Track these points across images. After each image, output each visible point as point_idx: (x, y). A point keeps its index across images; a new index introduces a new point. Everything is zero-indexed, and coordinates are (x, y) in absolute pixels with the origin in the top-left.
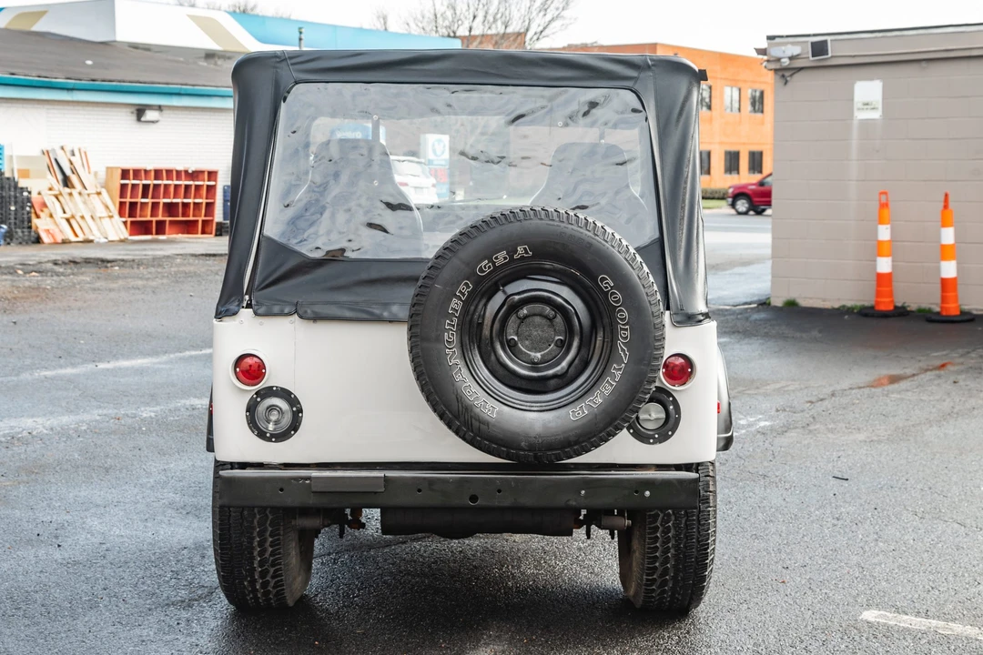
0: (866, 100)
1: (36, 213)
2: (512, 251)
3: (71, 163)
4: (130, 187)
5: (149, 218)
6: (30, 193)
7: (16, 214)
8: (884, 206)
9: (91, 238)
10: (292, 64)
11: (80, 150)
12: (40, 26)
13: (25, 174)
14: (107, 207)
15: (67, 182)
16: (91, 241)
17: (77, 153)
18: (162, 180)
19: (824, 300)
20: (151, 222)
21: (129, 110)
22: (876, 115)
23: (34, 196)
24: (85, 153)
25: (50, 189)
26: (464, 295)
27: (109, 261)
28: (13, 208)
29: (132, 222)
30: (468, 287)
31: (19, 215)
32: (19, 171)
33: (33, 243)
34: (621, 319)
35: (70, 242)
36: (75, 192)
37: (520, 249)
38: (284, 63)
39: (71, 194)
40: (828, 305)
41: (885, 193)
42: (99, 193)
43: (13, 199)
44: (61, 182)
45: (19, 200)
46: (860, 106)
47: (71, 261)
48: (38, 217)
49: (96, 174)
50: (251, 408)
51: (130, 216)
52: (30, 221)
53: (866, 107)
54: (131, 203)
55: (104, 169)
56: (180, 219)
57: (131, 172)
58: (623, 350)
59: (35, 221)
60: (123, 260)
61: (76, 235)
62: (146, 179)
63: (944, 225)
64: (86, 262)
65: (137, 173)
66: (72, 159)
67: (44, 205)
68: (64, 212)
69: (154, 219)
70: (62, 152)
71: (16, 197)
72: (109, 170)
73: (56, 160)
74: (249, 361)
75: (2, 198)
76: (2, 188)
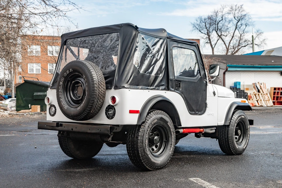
3: (260, 86)
4: (276, 92)
6: (247, 94)
9: (262, 105)
11: (263, 83)
12: (272, 54)
13: (247, 89)
14: (269, 97)
15: (259, 91)
16: (263, 106)
17: (262, 84)
21: (278, 72)
23: (249, 94)
24: (265, 84)
25: (254, 93)
26: (62, 81)
29: (277, 102)
32: (246, 88)
35: (257, 106)
36: (260, 94)
37: (70, 70)
39: (259, 94)
42: (267, 94)
43: (243, 95)
44: (257, 91)
48: (250, 100)
49: (268, 89)
51: (276, 100)
54: (277, 97)
55: (270, 88)
57: (277, 89)
61: (259, 104)
65: (279, 89)
66: (261, 85)
67: (251, 97)
68: (256, 99)
70: (258, 84)
72: (271, 88)
73: (256, 86)
75: (240, 95)
76: (240, 93)
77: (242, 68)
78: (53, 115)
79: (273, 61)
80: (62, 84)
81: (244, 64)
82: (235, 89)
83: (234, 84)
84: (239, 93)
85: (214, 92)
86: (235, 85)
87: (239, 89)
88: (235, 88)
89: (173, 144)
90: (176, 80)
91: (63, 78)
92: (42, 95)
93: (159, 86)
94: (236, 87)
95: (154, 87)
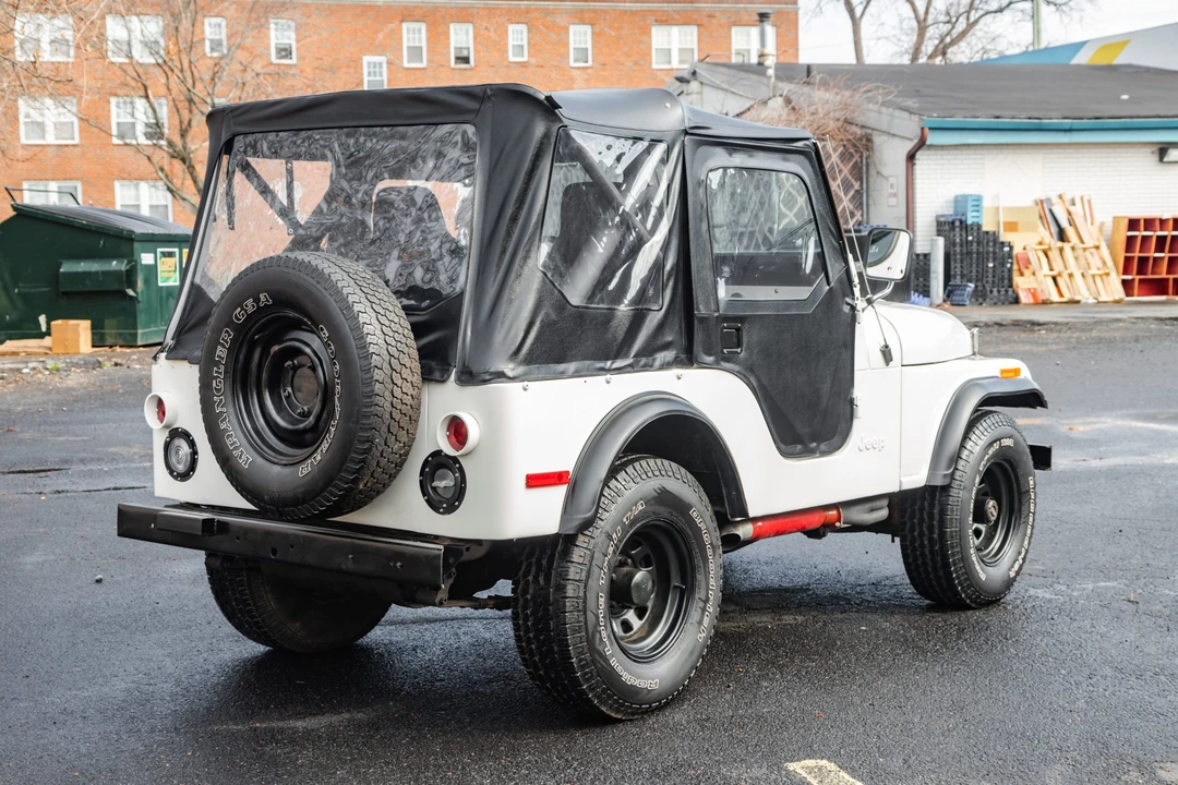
1: (1020, 270)
2: (257, 300)
3: (1069, 213)
4: (1139, 240)
5: (1164, 276)
6: (1011, 248)
7: (994, 272)
9: (1077, 298)
11: (1082, 199)
12: (1121, 59)
13: (1012, 227)
14: (1104, 263)
15: (1062, 236)
16: (1078, 302)
17: (1078, 202)
20: (1167, 280)
21: (1148, 150)
23: (1017, 250)
24: (1089, 202)
25: (1040, 243)
26: (226, 342)
28: (991, 265)
29: (1140, 280)
30: (230, 335)
31: (998, 271)
32: (1005, 223)
33: (1011, 303)
35: (1052, 303)
36: (1067, 247)
37: (262, 297)
39: (1061, 250)
42: (1097, 248)
43: (991, 255)
44: (1055, 236)
45: (999, 255)
48: (1022, 274)
49: (1100, 226)
51: (1138, 274)
52: (1010, 280)
54: (1140, 258)
55: (1111, 219)
57: (1142, 223)
59: (1017, 279)
61: (1061, 295)
62: (1161, 230)
65: (1149, 223)
66: (1072, 209)
67: (1028, 262)
68: (1051, 270)
69: (1171, 277)
70: (1059, 200)
71: (994, 253)
72: (1116, 219)
73: (1051, 210)
75: (978, 253)
76: (978, 244)
77: (987, 132)
78: (184, 476)
79: (1125, 97)
80: (224, 355)
81: (997, 114)
82: (957, 229)
83: (952, 205)
84: (975, 244)
85: (887, 347)
86: (955, 207)
87: (975, 228)
88: (957, 224)
89: (712, 598)
90: (726, 319)
91: (227, 332)
92: (97, 273)
93: (650, 350)
94: (964, 219)
95: (630, 361)
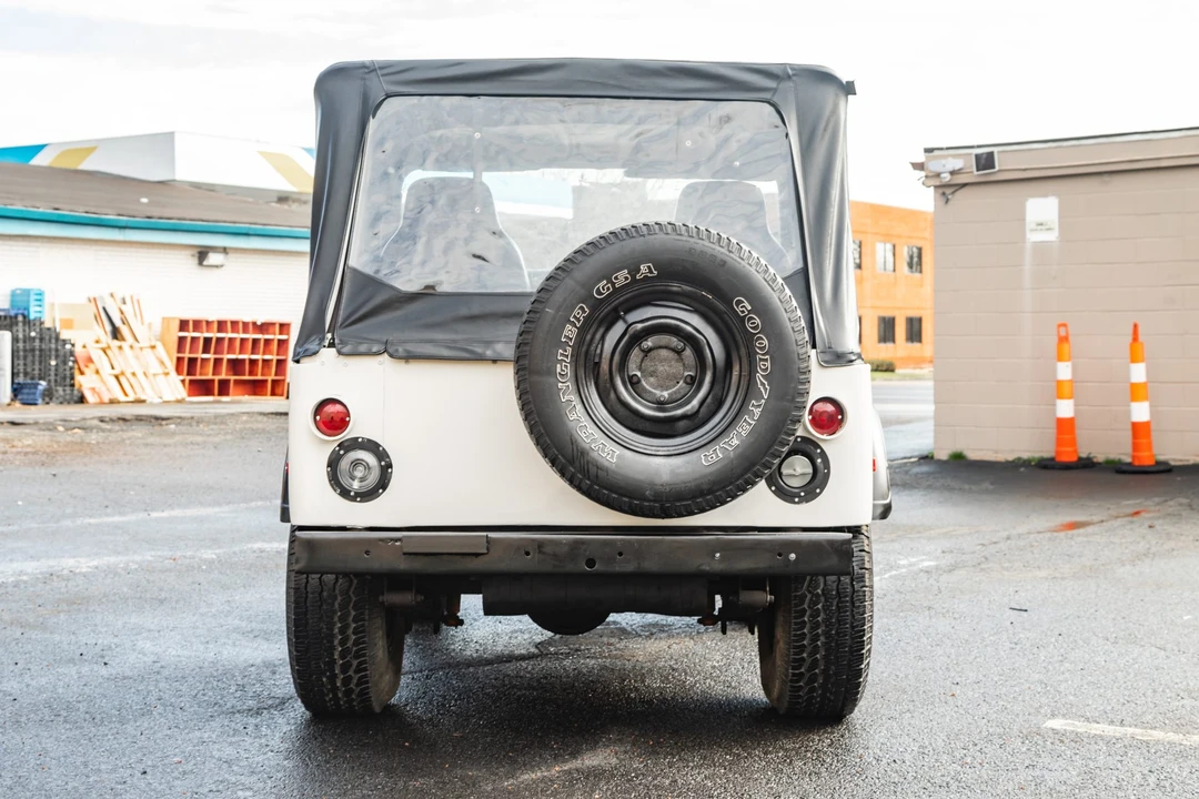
0: (1040, 220)
1: (79, 369)
2: (634, 270)
3: (122, 313)
4: (189, 340)
5: (210, 377)
6: (73, 345)
7: (56, 370)
8: (1063, 340)
9: (143, 398)
10: (383, 75)
11: (132, 298)
12: (88, 165)
13: (68, 324)
14: (162, 363)
15: (116, 334)
16: (144, 401)
17: (128, 300)
18: (226, 332)
19: (996, 452)
20: (213, 381)
21: (189, 252)
22: (1052, 236)
23: (78, 350)
24: (138, 301)
25: (97, 342)
26: (578, 320)
27: (163, 419)
28: (53, 363)
29: (191, 381)
30: (584, 312)
31: (61, 370)
32: (61, 320)
33: (76, 402)
34: (761, 349)
35: (119, 402)
36: (125, 346)
37: (644, 268)
38: (374, 74)
39: (120, 348)
40: (1001, 457)
41: (1064, 325)
42: (153, 347)
43: (53, 353)
44: (110, 334)
45: (61, 353)
46: (1034, 226)
47: (120, 419)
48: (82, 373)
49: (150, 325)
50: (333, 463)
51: (188, 374)
52: (72, 378)
53: (1040, 227)
54: (190, 359)
55: (160, 321)
56: (247, 377)
57: (191, 324)
58: (763, 384)
59: (79, 378)
60: (180, 418)
61: (126, 395)
62: (208, 331)
63: (1134, 360)
64: (137, 419)
65: (197, 325)
66: (123, 307)
67: (90, 360)
68: (113, 368)
69: (217, 378)
70: (111, 299)
71: (57, 350)
72: (166, 321)
73: (104, 309)
74: (330, 409)
75: (41, 350)
76: (41, 340)
78: (368, 495)
79: (144, 200)
80: (572, 337)
82: (21, 324)
83: (9, 298)
84: (37, 341)
86: (12, 302)
87: (38, 324)
88: (20, 318)
91: (582, 308)
94: (26, 313)
